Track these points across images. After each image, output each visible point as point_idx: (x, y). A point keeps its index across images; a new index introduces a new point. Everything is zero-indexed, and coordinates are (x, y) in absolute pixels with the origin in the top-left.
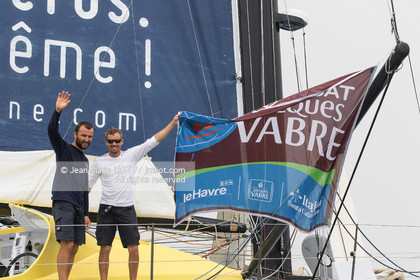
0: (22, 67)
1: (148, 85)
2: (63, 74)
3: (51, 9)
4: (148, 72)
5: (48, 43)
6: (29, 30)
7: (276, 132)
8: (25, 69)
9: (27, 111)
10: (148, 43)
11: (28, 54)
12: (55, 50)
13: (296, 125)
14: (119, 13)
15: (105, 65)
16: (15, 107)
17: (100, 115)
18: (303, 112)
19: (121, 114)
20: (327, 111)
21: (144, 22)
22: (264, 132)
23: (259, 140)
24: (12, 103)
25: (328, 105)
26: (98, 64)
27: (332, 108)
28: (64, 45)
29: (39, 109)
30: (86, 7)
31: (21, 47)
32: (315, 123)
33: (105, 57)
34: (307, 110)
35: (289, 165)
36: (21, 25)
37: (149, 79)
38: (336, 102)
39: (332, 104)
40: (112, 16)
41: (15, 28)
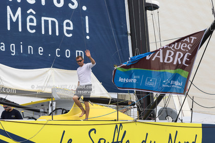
0: (32, 30)
1: (88, 37)
2: (50, 33)
3: (43, 3)
4: (88, 32)
5: (43, 19)
6: (34, 13)
7: (161, 57)
8: (34, 31)
9: (36, 50)
10: (87, 17)
11: (35, 24)
12: (46, 22)
13: (170, 54)
14: (73, 4)
15: (69, 28)
16: (30, 48)
17: (68, 52)
18: (173, 48)
19: (77, 51)
20: (183, 48)
21: (84, 8)
22: (156, 56)
23: (153, 59)
24: (29, 47)
25: (184, 45)
26: (65, 28)
27: (186, 46)
28: (50, 19)
29: (41, 49)
30: (59, 2)
31: (31, 20)
32: (178, 53)
33: (68, 25)
34: (175, 47)
35: (166, 71)
36: (31, 10)
37: (88, 34)
38: (188, 44)
39: (186, 45)
40: (70, 5)
41: (28, 12)
